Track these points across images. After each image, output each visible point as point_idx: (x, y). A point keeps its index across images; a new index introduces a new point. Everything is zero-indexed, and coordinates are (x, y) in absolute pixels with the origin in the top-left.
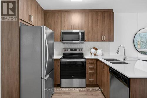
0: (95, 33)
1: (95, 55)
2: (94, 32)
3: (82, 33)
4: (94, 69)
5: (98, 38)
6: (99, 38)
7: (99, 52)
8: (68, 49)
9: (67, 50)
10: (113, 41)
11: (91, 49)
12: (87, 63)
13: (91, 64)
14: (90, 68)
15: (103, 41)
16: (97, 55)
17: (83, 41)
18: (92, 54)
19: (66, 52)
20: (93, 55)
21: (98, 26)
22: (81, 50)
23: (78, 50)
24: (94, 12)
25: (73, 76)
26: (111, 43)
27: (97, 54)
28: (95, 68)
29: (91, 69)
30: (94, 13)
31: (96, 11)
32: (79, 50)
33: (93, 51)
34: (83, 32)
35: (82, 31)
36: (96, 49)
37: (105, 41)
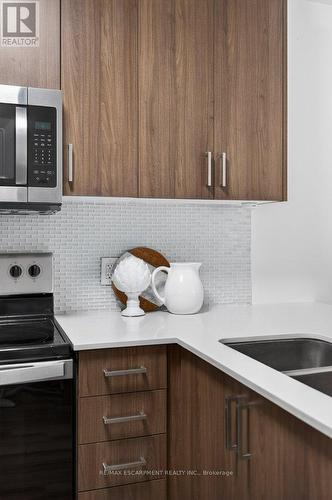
0: (152, 130)
1: (149, 306)
2: (143, 121)
3: (42, 117)
4: (147, 435)
5: (175, 167)
6: (186, 170)
7: (182, 283)
10: (283, 198)
11: (119, 257)
12: (82, 388)
13: (122, 393)
14: (115, 431)
15: (212, 193)
16: (163, 308)
17: (53, 184)
18: (122, 298)
20: (133, 307)
22: (34, 271)
26: (260, 213)
27: (162, 300)
28: (158, 427)
29: (121, 441)
32: (15, 272)
33: (134, 274)
34: (53, 110)
35: (41, 98)
36: (154, 258)
37: (227, 194)
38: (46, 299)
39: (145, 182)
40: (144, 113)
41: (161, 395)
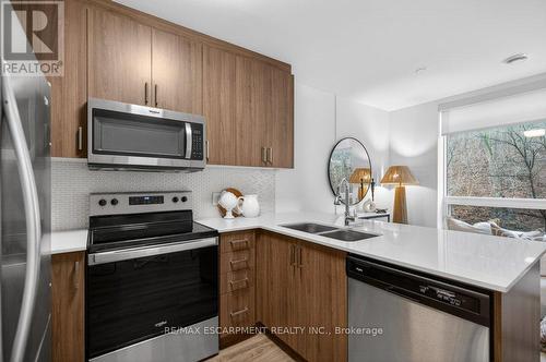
0: (242, 136)
1: (236, 214)
2: (238, 131)
3: (197, 127)
8: (117, 197)
9: (114, 202)
10: (292, 167)
11: (221, 193)
12: (222, 249)
13: (238, 250)
14: (235, 266)
15: (266, 165)
16: (241, 215)
18: (224, 211)
19: (109, 210)
20: (229, 214)
21: (250, 109)
22: (184, 199)
23: (168, 198)
24: (239, 55)
25: (160, 324)
26: (282, 173)
29: (238, 271)
30: (238, 58)
31: (246, 54)
32: (175, 200)
33: (229, 200)
35: (196, 119)
36: (238, 194)
37: (271, 165)
38: (189, 212)
39: (239, 160)
40: (238, 129)
41: (253, 250)
